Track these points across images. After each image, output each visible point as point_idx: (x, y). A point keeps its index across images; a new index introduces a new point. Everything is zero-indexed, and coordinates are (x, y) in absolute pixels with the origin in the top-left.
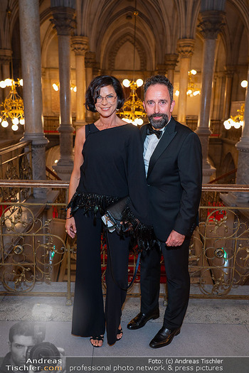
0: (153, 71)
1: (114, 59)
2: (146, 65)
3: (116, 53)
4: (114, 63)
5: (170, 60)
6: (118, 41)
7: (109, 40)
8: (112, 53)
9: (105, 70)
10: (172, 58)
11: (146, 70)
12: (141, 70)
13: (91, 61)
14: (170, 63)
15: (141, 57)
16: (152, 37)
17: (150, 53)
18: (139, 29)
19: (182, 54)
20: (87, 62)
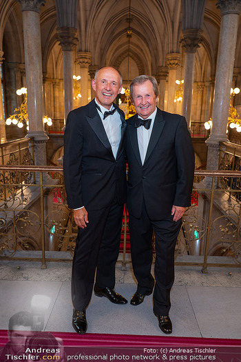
3: (119, 66)
6: (120, 56)
7: (113, 55)
10: (164, 70)
15: (139, 69)
16: (148, 52)
17: (147, 66)
18: (137, 46)
19: (170, 66)
20: (92, 73)
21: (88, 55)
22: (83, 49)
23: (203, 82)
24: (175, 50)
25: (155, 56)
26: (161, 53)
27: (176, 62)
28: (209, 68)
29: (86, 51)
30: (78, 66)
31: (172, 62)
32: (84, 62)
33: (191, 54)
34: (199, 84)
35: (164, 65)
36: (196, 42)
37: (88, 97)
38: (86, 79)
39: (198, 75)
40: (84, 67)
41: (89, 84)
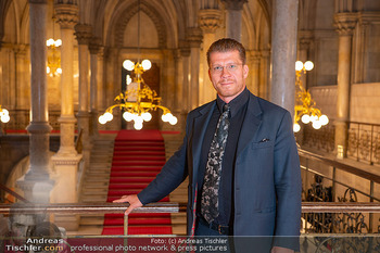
0: (175, 49)
1: (122, 34)
2: (165, 41)
3: (125, 26)
4: (122, 38)
5: (194, 36)
6: (127, 10)
7: (115, 10)
8: (120, 25)
9: (110, 47)
10: (196, 33)
11: (166, 48)
12: (159, 48)
13: (85, 35)
14: (193, 39)
15: (158, 31)
17: (170, 26)
19: (204, 28)
20: (80, 37)
21: (74, 9)
23: (259, 50)
24: (211, 4)
25: (182, 12)
26: (190, 8)
27: (214, 22)
28: (266, 30)
29: (70, 3)
30: (57, 26)
31: (207, 22)
32: (66, 20)
33: (234, 12)
34: (253, 53)
35: (196, 25)
37: (73, 73)
38: (70, 46)
39: (251, 40)
40: (66, 28)
41: (76, 53)
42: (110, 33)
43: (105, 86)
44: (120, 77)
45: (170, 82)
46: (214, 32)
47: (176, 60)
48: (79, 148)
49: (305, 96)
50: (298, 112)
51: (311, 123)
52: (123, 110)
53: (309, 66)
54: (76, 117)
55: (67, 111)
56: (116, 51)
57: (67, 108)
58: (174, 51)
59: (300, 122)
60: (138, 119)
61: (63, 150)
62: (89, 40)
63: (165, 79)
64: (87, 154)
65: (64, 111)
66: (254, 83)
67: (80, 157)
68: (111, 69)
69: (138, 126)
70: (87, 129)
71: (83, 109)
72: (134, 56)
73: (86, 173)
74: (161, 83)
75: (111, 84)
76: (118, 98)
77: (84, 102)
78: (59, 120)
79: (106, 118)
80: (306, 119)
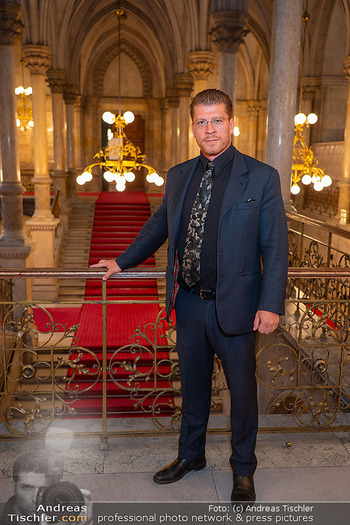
0: (162, 99)
1: (102, 80)
2: (151, 89)
3: (105, 71)
4: (101, 85)
5: (184, 83)
6: (106, 52)
7: (93, 50)
8: (99, 70)
9: (88, 96)
10: (186, 79)
11: (151, 97)
12: (144, 97)
13: (60, 82)
14: (183, 87)
15: (143, 77)
16: (158, 46)
17: (157, 71)
18: (138, 35)
19: (195, 74)
20: (53, 84)
21: (45, 51)
22: (35, 40)
23: (258, 100)
24: (203, 45)
25: (171, 54)
26: (179, 50)
27: (206, 66)
29: (40, 44)
30: (27, 71)
31: (199, 66)
32: (36, 64)
33: (228, 55)
34: (251, 104)
35: (186, 71)
36: (237, 34)
37: (46, 126)
38: (42, 95)
39: (249, 88)
40: (37, 73)
41: (49, 104)
42: (87, 79)
43: (84, 142)
44: (100, 131)
45: (157, 137)
46: (206, 79)
47: (163, 111)
48: (56, 212)
49: (307, 154)
50: (299, 172)
51: (312, 184)
52: (104, 170)
53: (313, 119)
54: (51, 176)
55: (41, 170)
56: (95, 100)
57: (41, 167)
58: (161, 101)
59: (300, 184)
60: (120, 180)
61: (38, 213)
62: (64, 88)
63: (151, 133)
64: (65, 218)
65: (38, 171)
66: (251, 138)
67: (57, 221)
68: (89, 122)
69: (121, 187)
70: (64, 192)
71: (59, 168)
72: (116, 106)
73: (64, 240)
74: (147, 140)
75: (90, 139)
76: (97, 155)
77: (59, 159)
78: (33, 180)
79: (84, 178)
80: (306, 180)
